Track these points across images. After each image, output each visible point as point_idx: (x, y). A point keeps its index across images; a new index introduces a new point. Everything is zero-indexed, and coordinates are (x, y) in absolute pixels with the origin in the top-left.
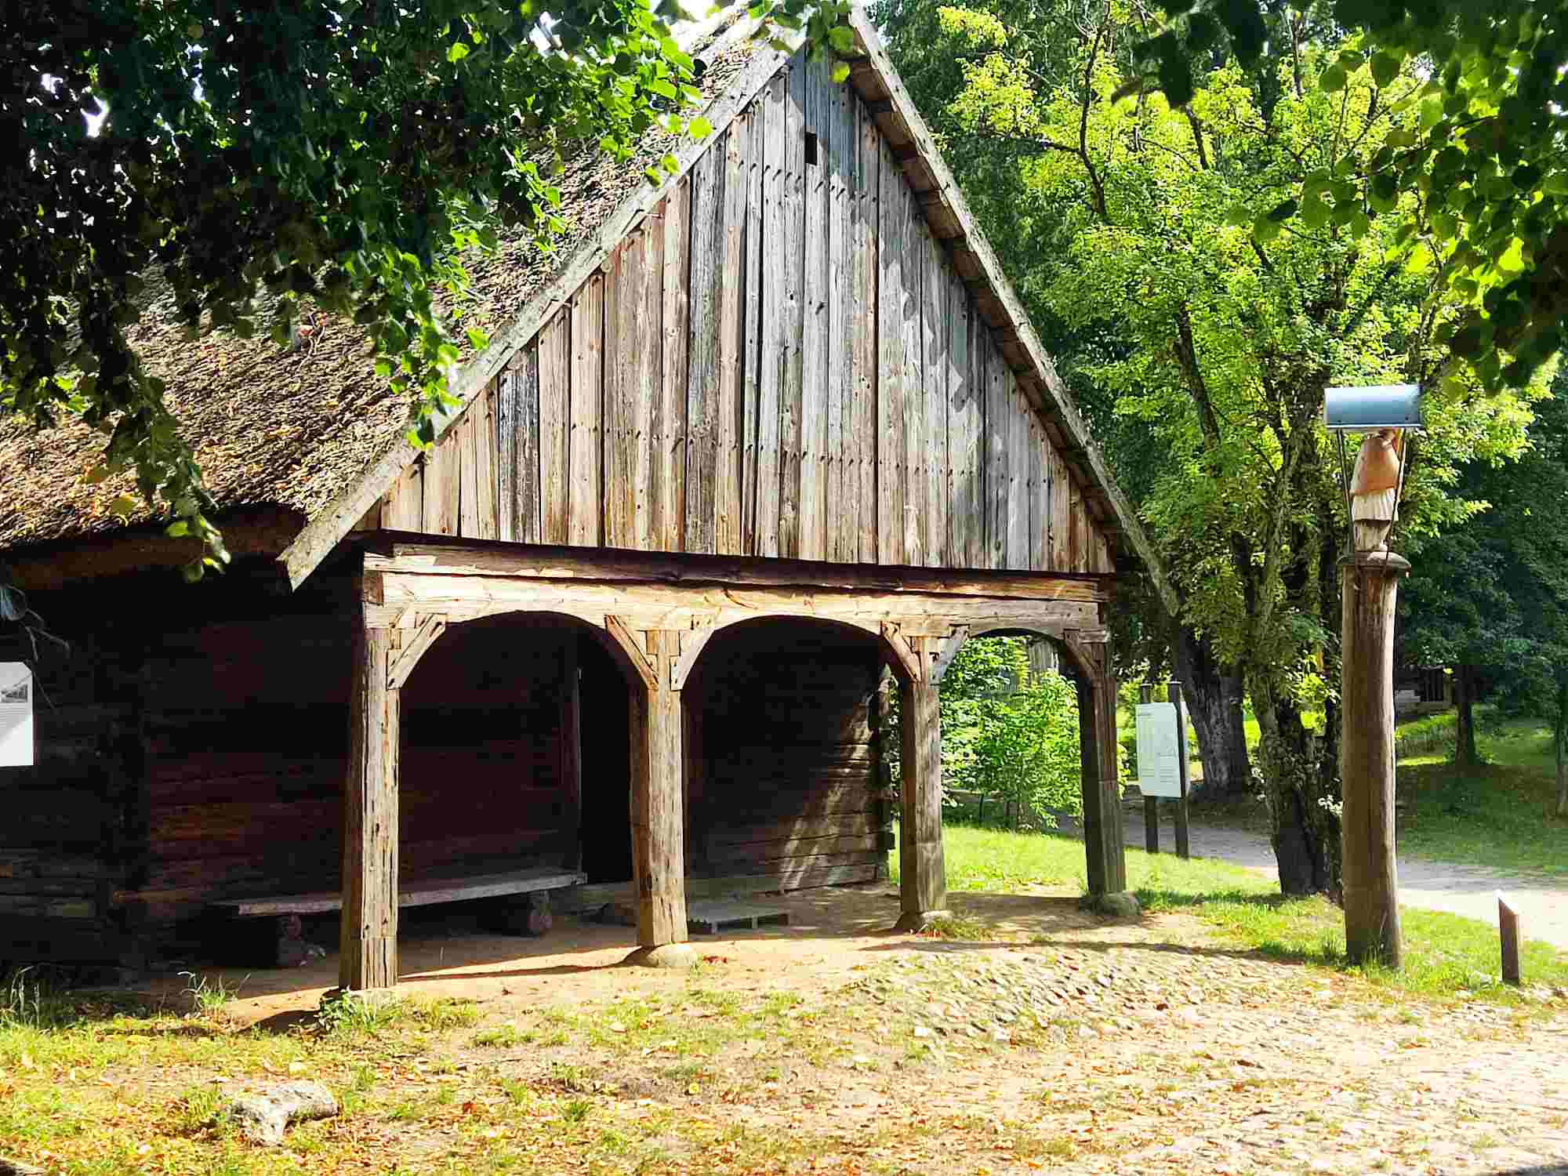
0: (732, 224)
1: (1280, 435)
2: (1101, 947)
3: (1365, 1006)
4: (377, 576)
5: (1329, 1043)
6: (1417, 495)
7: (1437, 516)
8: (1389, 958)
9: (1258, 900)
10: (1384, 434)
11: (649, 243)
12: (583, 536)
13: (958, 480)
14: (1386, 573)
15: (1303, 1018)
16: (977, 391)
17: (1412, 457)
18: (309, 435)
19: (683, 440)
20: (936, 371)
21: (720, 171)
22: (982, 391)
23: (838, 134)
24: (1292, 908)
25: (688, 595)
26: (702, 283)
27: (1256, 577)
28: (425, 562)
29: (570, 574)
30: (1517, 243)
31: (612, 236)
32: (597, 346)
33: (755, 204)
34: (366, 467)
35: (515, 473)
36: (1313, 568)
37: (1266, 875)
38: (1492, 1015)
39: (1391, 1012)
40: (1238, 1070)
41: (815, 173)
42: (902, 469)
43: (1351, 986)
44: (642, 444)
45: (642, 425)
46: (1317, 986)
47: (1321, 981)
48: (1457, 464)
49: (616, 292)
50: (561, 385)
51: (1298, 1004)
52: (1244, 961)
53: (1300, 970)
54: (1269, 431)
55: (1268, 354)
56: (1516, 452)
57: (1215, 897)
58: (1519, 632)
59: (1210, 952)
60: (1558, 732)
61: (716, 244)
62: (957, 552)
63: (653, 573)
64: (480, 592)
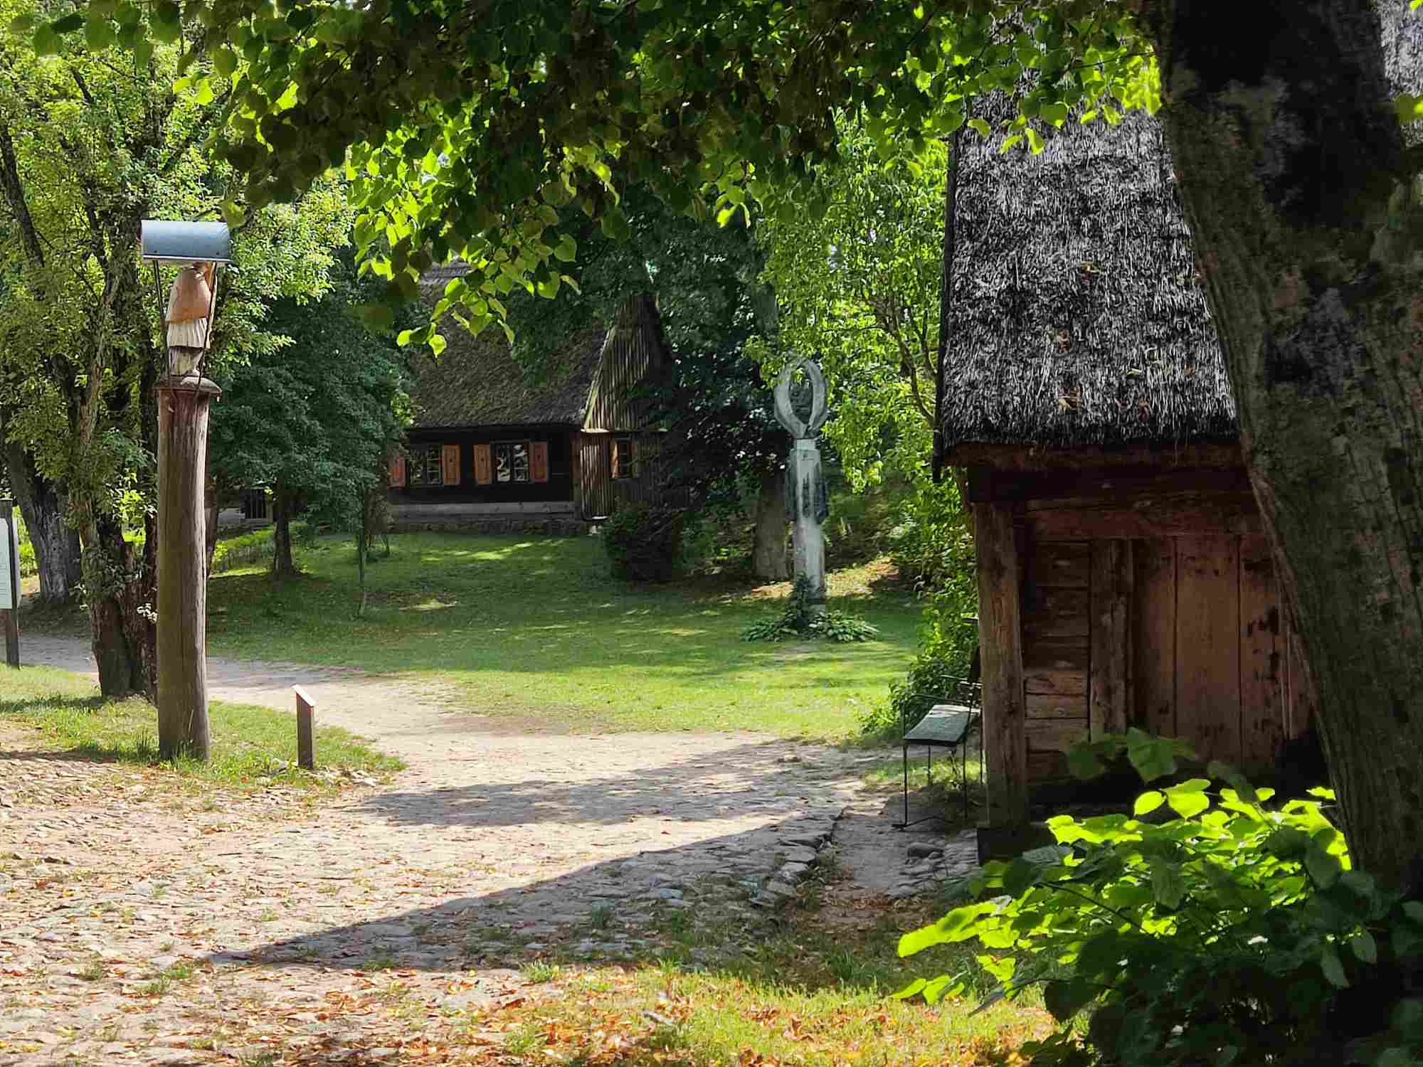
1: (103, 262)
3: (173, 798)
5: (135, 834)
6: (230, 326)
7: (249, 347)
8: (198, 751)
9: (78, 704)
10: (197, 266)
14: (200, 397)
15: (112, 813)
17: (225, 292)
24: (110, 709)
27: (79, 398)
30: (293, 88)
36: (134, 390)
37: (86, 680)
38: (287, 797)
39: (195, 802)
40: (44, 867)
43: (161, 779)
46: (130, 782)
47: (133, 776)
48: (265, 300)
51: (110, 799)
52: (60, 763)
53: (115, 767)
54: (93, 260)
55: (89, 183)
56: (318, 292)
57: (37, 703)
58: (328, 457)
59: (27, 756)
60: (361, 543)
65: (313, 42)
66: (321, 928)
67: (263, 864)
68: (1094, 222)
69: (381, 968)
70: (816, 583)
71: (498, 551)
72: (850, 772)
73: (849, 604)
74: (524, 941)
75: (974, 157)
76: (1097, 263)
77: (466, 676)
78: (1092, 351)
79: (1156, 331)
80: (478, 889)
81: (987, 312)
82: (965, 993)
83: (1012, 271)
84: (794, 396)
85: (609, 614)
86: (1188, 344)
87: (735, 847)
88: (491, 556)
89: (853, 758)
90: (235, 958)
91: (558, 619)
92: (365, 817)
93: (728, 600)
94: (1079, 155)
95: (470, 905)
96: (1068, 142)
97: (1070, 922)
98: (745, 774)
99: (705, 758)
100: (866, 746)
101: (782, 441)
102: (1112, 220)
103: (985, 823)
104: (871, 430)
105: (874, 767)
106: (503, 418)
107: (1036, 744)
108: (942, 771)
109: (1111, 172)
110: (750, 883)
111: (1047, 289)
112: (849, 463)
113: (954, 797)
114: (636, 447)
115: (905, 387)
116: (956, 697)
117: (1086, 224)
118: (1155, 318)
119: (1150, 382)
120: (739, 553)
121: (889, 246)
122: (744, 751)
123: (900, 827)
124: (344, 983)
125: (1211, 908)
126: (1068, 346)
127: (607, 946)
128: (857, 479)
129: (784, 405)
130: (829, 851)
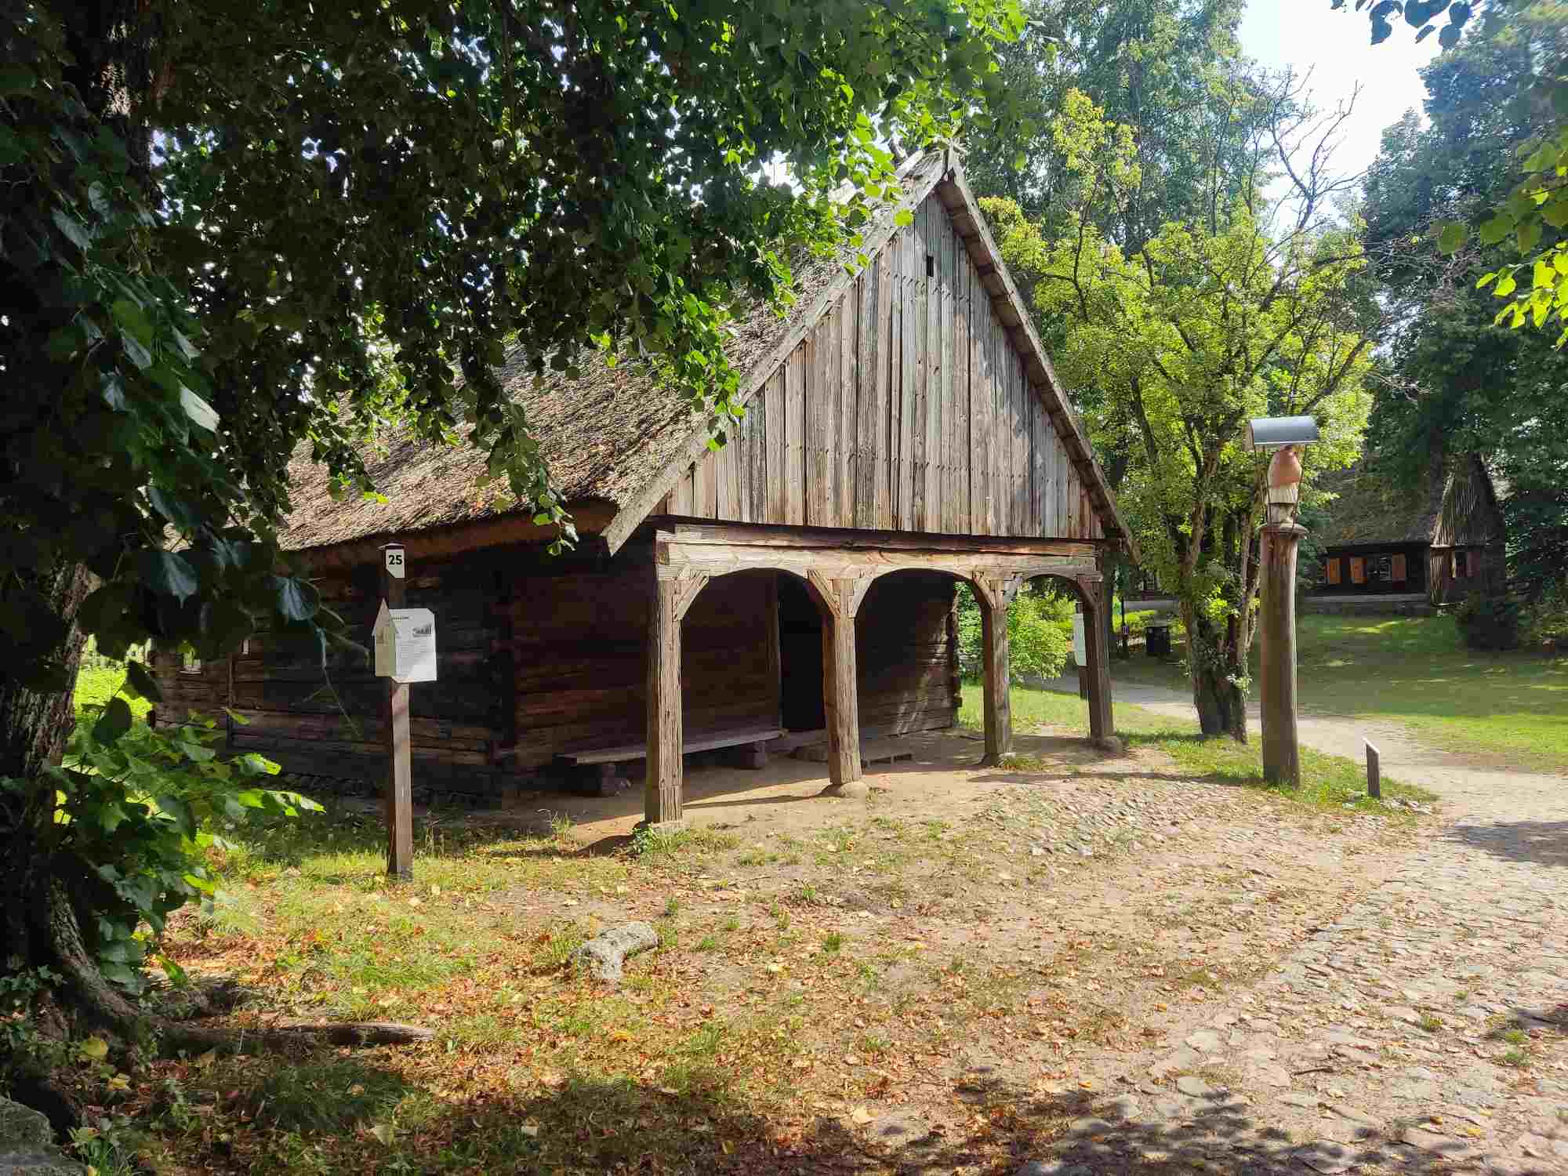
0: (883, 315)
4: (665, 546)
8: (1294, 782)
11: (832, 325)
12: (794, 518)
13: (1018, 481)
16: (1028, 425)
18: (617, 452)
19: (854, 454)
20: (1004, 412)
21: (876, 279)
22: (1031, 424)
23: (946, 257)
25: (857, 556)
26: (865, 353)
28: (692, 536)
29: (785, 543)
31: (812, 318)
32: (801, 393)
33: (897, 301)
34: (658, 472)
35: (751, 475)
36: (1218, 534)
41: (933, 282)
42: (985, 474)
43: (1279, 802)
44: (830, 456)
45: (830, 445)
46: (1260, 803)
47: (1259, 798)
49: (813, 355)
50: (780, 419)
51: (1255, 818)
52: (1206, 785)
53: (1242, 790)
57: (1163, 737)
61: (874, 327)
62: (1017, 525)
63: (838, 541)
64: (730, 556)
71: (1376, 627)
77: (1414, 718)
88: (1370, 630)
91: (1436, 675)
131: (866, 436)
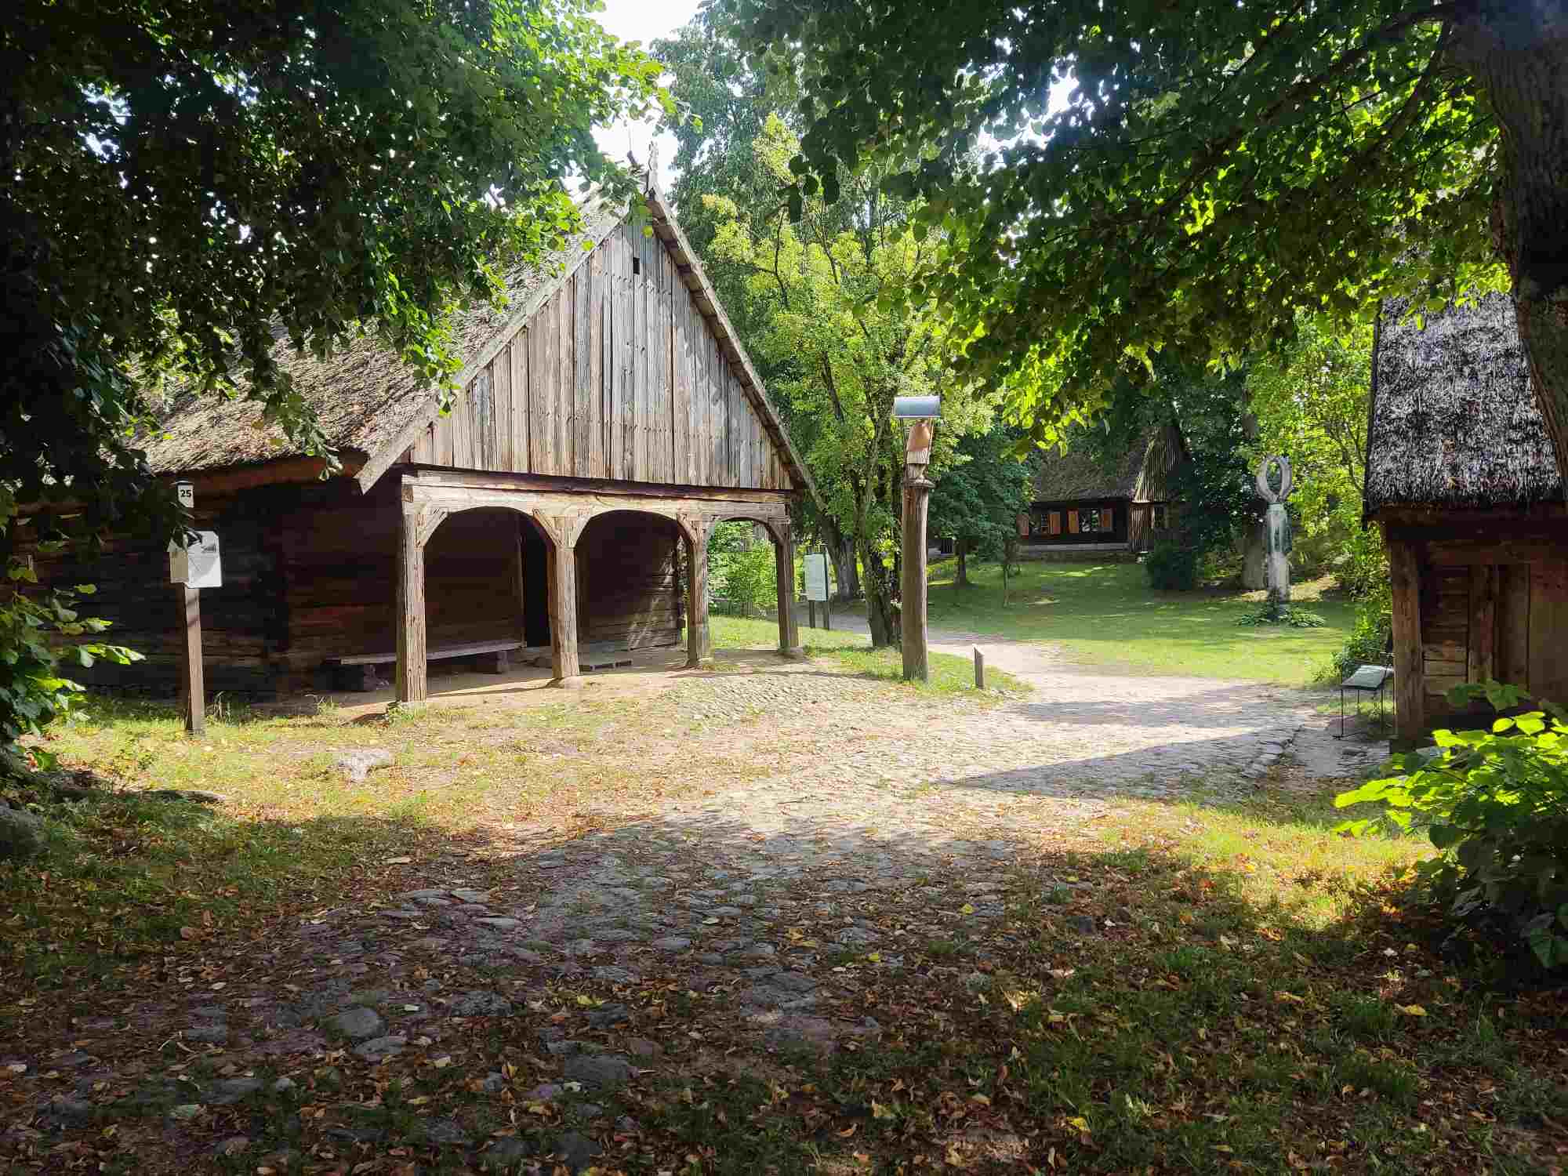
0: (595, 304)
1: (874, 420)
2: (786, 674)
3: (911, 700)
4: (409, 487)
5: (894, 718)
6: (938, 451)
7: (948, 462)
8: (923, 677)
9: (861, 650)
10: (923, 421)
11: (551, 313)
12: (520, 467)
13: (715, 441)
14: (924, 490)
15: (882, 706)
16: (726, 397)
17: (936, 433)
18: (369, 412)
19: (572, 418)
20: (703, 384)
21: (589, 277)
23: (651, 259)
24: (877, 653)
25: (576, 499)
26: (580, 335)
27: (862, 492)
28: (433, 479)
29: (513, 487)
30: (981, 324)
31: (531, 309)
32: (525, 367)
33: (607, 294)
34: (401, 429)
35: (482, 434)
36: (889, 486)
37: (866, 638)
38: (970, 703)
39: (923, 702)
40: (851, 732)
41: (639, 279)
42: (687, 436)
43: (905, 690)
44: (550, 418)
45: (550, 410)
46: (889, 691)
47: (891, 688)
48: (957, 436)
49: (535, 338)
50: (506, 387)
51: (880, 699)
52: (855, 680)
53: (881, 683)
54: (868, 419)
55: (867, 379)
56: (985, 431)
57: (841, 649)
58: (987, 519)
59: (837, 676)
60: (1004, 568)
61: (587, 314)
62: (715, 477)
63: (558, 487)
64: (466, 496)
65: (992, 300)
66: (993, 771)
67: (960, 737)
68: (1473, 369)
69: (1028, 794)
70: (1283, 591)
71: (1082, 571)
72: (1305, 704)
73: (1305, 604)
74: (1106, 786)
75: (1391, 333)
76: (1474, 395)
77: (1065, 641)
78: (1471, 449)
79: (1514, 435)
80: (1078, 757)
81: (1399, 427)
82: (1378, 832)
83: (1416, 401)
84: (1269, 479)
85: (1151, 608)
86: (1537, 443)
87: (1230, 743)
88: (1078, 574)
89: (1307, 696)
90: (951, 783)
91: (1120, 611)
92: (1013, 716)
93: (1225, 601)
94: (1462, 328)
95: (1075, 765)
96: (1455, 320)
97: (1447, 793)
98: (1237, 703)
99: (1209, 693)
100: (1315, 689)
101: (1262, 506)
102: (1485, 367)
103: (1394, 737)
104: (1321, 499)
105: (1322, 702)
106: (1085, 495)
107: (1430, 691)
108: (1367, 706)
109: (1485, 337)
110: (1240, 764)
111: (1440, 412)
112: (1307, 519)
113: (1374, 722)
114: (1166, 510)
115: (1344, 471)
116: (1378, 660)
117: (1467, 370)
118: (1514, 428)
119: (1510, 468)
120: (1233, 573)
121: (1334, 387)
122: (1236, 690)
123: (1338, 737)
124: (1009, 799)
125: (1541, 788)
126: (1453, 446)
127: (1154, 792)
128: (1311, 529)
129: (1263, 484)
130: (1291, 749)
131: (582, 404)
